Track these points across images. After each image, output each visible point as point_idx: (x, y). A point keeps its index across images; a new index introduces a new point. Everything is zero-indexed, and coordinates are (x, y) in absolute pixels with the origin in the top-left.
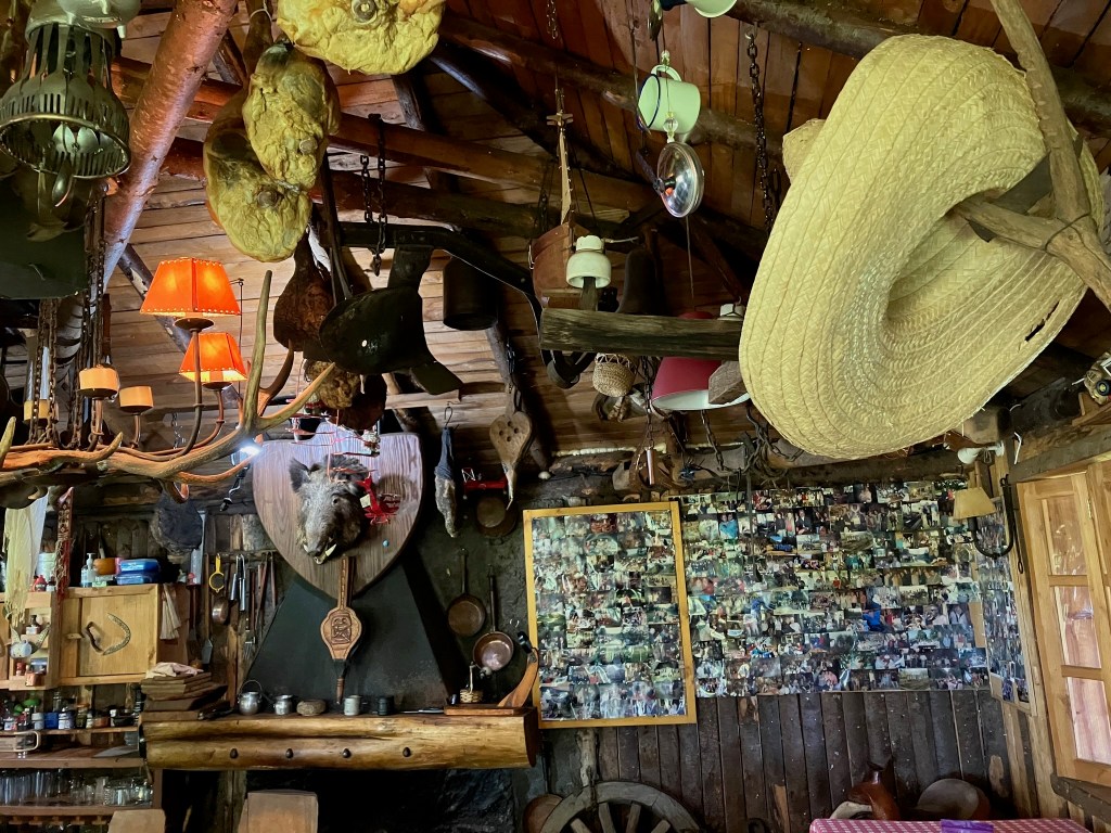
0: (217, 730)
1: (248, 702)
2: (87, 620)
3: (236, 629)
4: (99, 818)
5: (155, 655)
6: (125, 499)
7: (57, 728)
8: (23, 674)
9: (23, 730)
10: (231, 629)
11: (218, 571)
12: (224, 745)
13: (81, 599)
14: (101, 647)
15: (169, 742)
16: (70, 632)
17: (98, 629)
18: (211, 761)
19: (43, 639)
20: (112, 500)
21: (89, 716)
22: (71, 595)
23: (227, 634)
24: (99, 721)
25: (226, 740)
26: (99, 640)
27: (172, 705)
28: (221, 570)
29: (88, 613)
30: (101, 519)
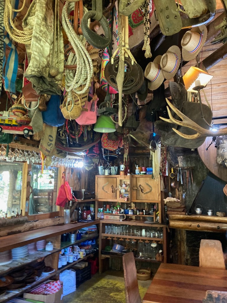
0: (193, 218)
1: (198, 211)
2: (139, 184)
3: (178, 190)
4: (147, 241)
5: (160, 195)
6: (141, 151)
7: (128, 214)
8: (122, 198)
9: (121, 214)
10: (177, 190)
11: (172, 172)
12: (195, 223)
13: (136, 178)
14: (143, 192)
15: (176, 221)
16: (134, 187)
17: (142, 187)
18: (191, 227)
19: (128, 188)
20: (138, 151)
21: (138, 211)
22: (134, 176)
23: (175, 191)
24: (141, 213)
25: (194, 222)
26: (143, 190)
27: (177, 210)
28: (173, 172)
29: (139, 182)
30: (135, 156)
